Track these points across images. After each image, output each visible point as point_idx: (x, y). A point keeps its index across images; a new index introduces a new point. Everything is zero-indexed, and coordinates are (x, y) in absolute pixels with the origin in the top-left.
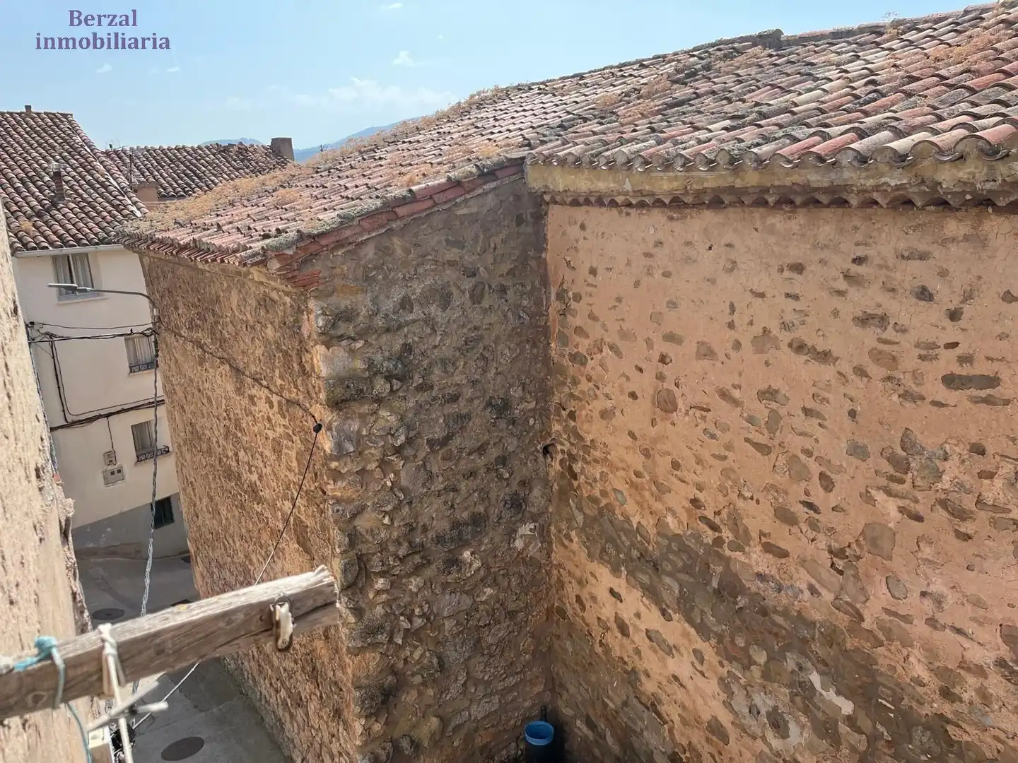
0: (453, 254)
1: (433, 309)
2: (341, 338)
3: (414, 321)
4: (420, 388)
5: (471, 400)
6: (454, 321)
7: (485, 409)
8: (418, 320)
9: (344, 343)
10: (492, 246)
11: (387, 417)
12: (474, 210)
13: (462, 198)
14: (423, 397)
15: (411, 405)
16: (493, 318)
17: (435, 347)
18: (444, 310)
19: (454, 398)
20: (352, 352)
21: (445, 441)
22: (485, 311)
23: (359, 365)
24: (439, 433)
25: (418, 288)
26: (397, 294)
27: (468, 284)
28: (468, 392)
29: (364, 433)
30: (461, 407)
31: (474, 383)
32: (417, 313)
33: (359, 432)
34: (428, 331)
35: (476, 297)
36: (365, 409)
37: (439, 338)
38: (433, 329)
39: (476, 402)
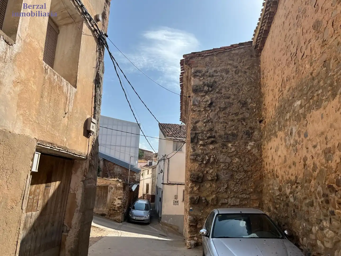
0: (231, 62)
1: (224, 74)
2: (197, 76)
3: (217, 76)
4: (217, 92)
5: (234, 99)
6: (229, 77)
7: (238, 103)
8: (219, 76)
9: (198, 77)
10: (243, 61)
11: (207, 97)
12: (237, 52)
13: (234, 49)
14: (218, 95)
15: (215, 96)
16: (242, 78)
17: (223, 83)
18: (226, 74)
19: (229, 98)
20: (200, 80)
21: (225, 108)
22: (239, 77)
23: (201, 83)
24: (223, 106)
25: (219, 68)
26: (214, 69)
27: (234, 69)
28: (233, 97)
29: (201, 101)
30: (231, 100)
31: (235, 95)
32: (219, 74)
33: (200, 100)
34: (221, 78)
35: (236, 72)
36: (202, 94)
37: (224, 81)
38: (223, 78)
39: (235, 100)
